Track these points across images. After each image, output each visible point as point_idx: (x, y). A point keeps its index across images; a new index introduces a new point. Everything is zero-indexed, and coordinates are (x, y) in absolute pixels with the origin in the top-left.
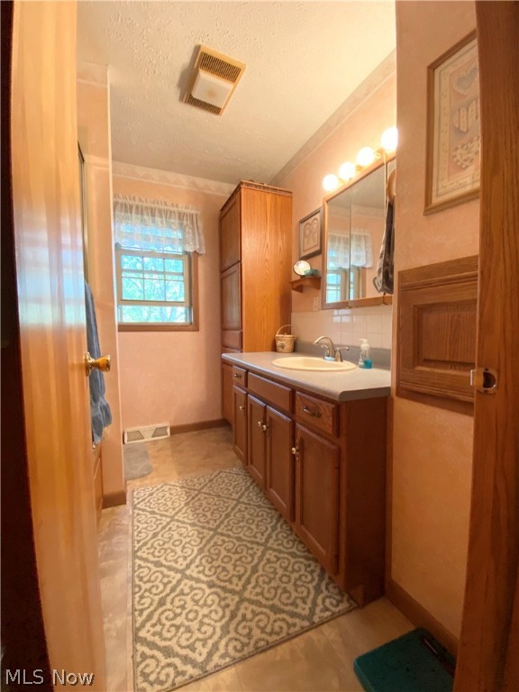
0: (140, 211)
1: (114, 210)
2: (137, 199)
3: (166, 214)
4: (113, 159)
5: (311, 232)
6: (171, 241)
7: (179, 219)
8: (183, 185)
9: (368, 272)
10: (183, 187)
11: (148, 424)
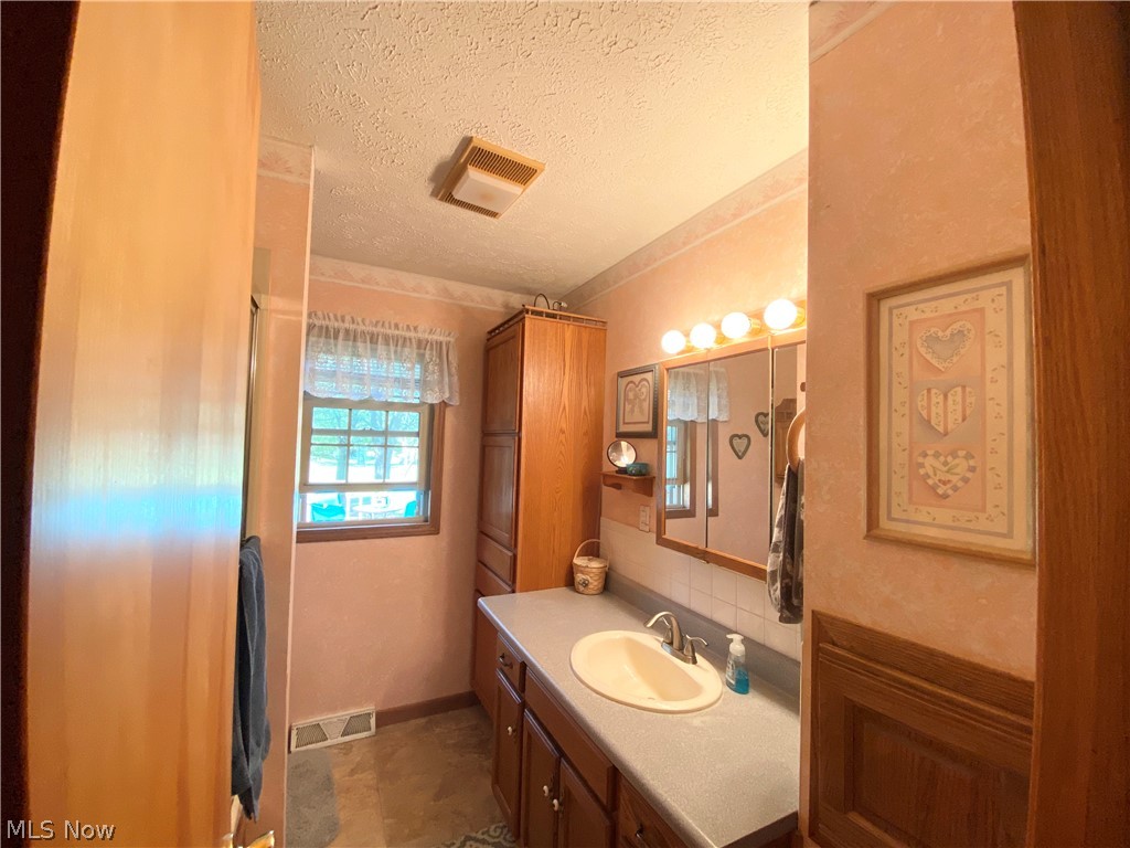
0: (352, 337)
1: (308, 335)
2: (348, 318)
3: (396, 343)
4: (312, 252)
5: (636, 397)
6: (402, 383)
7: (419, 347)
8: (427, 293)
9: (721, 429)
10: (428, 296)
11: (334, 709)
